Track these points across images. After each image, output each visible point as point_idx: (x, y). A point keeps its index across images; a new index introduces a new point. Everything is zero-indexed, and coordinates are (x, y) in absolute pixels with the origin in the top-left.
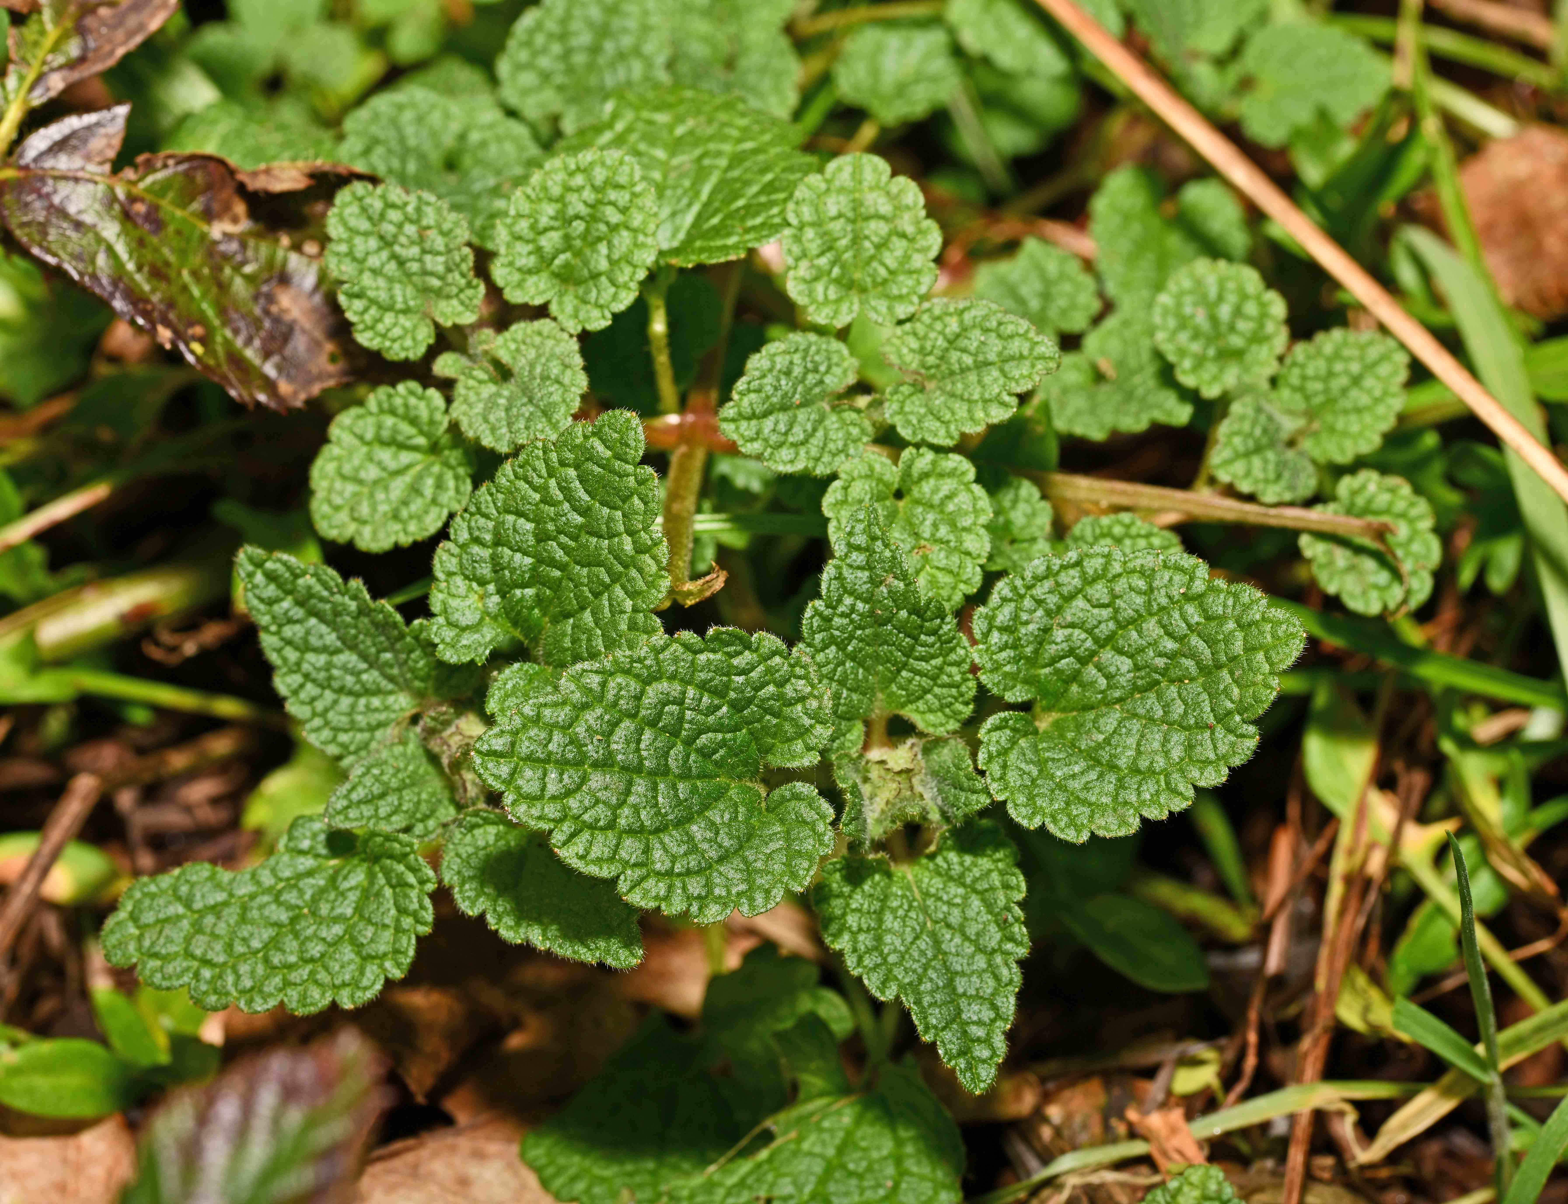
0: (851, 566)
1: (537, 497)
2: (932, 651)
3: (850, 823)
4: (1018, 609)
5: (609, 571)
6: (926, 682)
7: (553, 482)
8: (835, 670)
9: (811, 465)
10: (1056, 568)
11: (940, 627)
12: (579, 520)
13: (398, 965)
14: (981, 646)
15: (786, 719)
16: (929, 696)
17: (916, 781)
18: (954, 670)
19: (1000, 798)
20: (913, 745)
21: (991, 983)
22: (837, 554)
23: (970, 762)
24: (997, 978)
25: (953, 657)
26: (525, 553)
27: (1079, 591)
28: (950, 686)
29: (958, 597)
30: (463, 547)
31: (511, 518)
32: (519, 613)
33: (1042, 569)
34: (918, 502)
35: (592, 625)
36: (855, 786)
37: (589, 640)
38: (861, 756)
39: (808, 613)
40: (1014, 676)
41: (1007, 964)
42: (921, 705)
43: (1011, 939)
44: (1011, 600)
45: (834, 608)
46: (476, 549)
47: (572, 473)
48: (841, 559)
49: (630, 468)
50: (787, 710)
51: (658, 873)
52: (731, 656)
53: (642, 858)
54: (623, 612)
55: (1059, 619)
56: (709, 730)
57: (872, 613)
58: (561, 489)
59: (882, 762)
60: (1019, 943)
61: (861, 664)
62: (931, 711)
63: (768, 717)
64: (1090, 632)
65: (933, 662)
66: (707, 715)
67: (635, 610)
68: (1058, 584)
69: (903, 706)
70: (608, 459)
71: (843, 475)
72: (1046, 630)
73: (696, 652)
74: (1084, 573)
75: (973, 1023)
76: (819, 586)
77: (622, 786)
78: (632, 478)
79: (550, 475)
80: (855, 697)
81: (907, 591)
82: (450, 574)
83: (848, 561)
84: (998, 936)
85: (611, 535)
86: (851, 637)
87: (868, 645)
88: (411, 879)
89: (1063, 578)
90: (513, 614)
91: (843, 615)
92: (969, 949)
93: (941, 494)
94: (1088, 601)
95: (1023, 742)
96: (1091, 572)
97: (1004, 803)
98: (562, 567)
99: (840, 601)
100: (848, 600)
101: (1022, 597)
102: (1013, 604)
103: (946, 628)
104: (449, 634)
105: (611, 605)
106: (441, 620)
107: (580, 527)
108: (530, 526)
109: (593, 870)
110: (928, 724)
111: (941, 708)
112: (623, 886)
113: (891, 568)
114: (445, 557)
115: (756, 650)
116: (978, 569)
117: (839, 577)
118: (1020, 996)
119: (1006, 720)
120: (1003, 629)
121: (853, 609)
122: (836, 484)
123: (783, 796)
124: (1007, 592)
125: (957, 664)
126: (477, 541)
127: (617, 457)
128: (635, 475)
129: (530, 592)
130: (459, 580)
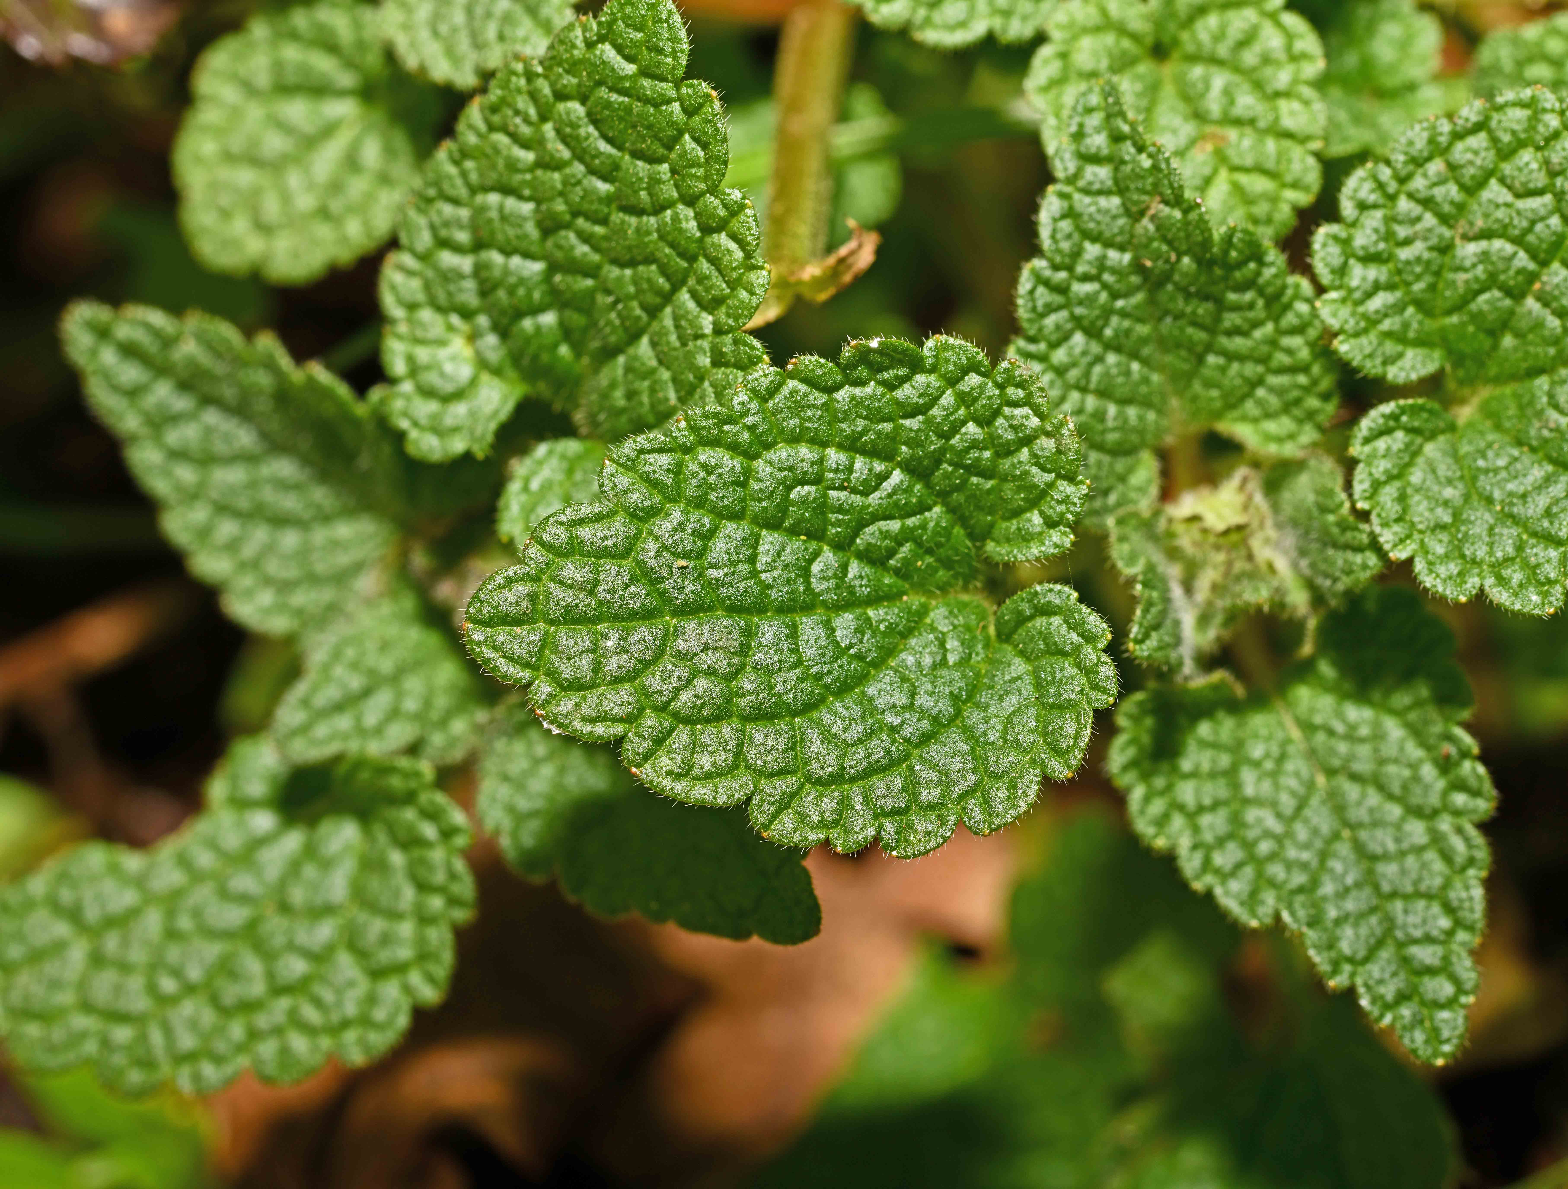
0: (1086, 191)
1: (529, 157)
2: (1251, 315)
3: (1146, 636)
4: (1391, 219)
5: (664, 271)
6: (1251, 369)
7: (548, 128)
8: (1087, 374)
9: (997, 23)
10: (1443, 140)
11: (1258, 274)
12: (603, 187)
13: (430, 979)
14: (1333, 295)
15: (1004, 479)
16: (1261, 392)
17: (1256, 544)
18: (1295, 342)
19: (1399, 554)
20: (1245, 481)
21: (1439, 866)
22: (1060, 174)
23: (1343, 496)
24: (1447, 856)
25: (1289, 319)
26: (527, 255)
27: (1490, 173)
28: (1292, 370)
29: (1284, 214)
30: (424, 257)
31: (493, 198)
32: (535, 358)
33: (1420, 143)
34: (1193, 58)
35: (654, 363)
36: (1151, 568)
37: (653, 391)
38: (1157, 513)
39: (1025, 284)
40: (1400, 337)
41: (1459, 831)
42: (1249, 406)
43: (1460, 786)
44: (1375, 206)
45: (1070, 269)
46: (447, 259)
47: (576, 108)
48: (1071, 180)
49: (667, 88)
50: (1006, 464)
51: (819, 782)
52: (891, 386)
53: (786, 760)
54: (698, 336)
55: (1462, 226)
56: (876, 517)
57: (1137, 267)
58: (564, 139)
59: (1195, 519)
60: (1475, 793)
61: (1134, 355)
62: (1268, 415)
63: (974, 480)
64: (1518, 241)
65: (1258, 334)
66: (865, 494)
67: (718, 331)
68: (1452, 167)
69: (1218, 415)
70: (633, 78)
71: (1056, 34)
72: (1445, 249)
73: (830, 390)
74: (1494, 140)
75: (1415, 941)
76: (1035, 234)
77: (735, 640)
78: (676, 106)
79: (544, 118)
80: (1132, 412)
81: (1186, 223)
82: (412, 307)
83: (1081, 183)
84: (1441, 784)
85: (658, 209)
86: (1107, 312)
87: (1140, 320)
88: (429, 831)
89: (1460, 152)
90: (526, 361)
91: (1086, 278)
92: (1395, 811)
93: (1230, 42)
94: (1510, 188)
95: (1430, 449)
96: (1506, 138)
97: (1410, 561)
98: (591, 272)
99: (1077, 254)
100: (1092, 250)
101: (1392, 198)
102: (1379, 214)
103: (1268, 273)
104: (425, 408)
105: (677, 327)
106: (407, 387)
107: (608, 200)
108: (527, 208)
109: (701, 793)
110: (1269, 438)
111: (1287, 408)
112: (758, 815)
113: (1156, 185)
114: (398, 278)
115: (933, 370)
116: (1311, 161)
117: (1070, 213)
118: (1490, 884)
119: (1395, 417)
120: (1370, 258)
121: (1101, 264)
122: (1045, 52)
123: (1020, 613)
124: (1367, 193)
125: (1299, 330)
126: (444, 243)
127: (645, 72)
128: (679, 99)
129: (549, 319)
130: (426, 314)
